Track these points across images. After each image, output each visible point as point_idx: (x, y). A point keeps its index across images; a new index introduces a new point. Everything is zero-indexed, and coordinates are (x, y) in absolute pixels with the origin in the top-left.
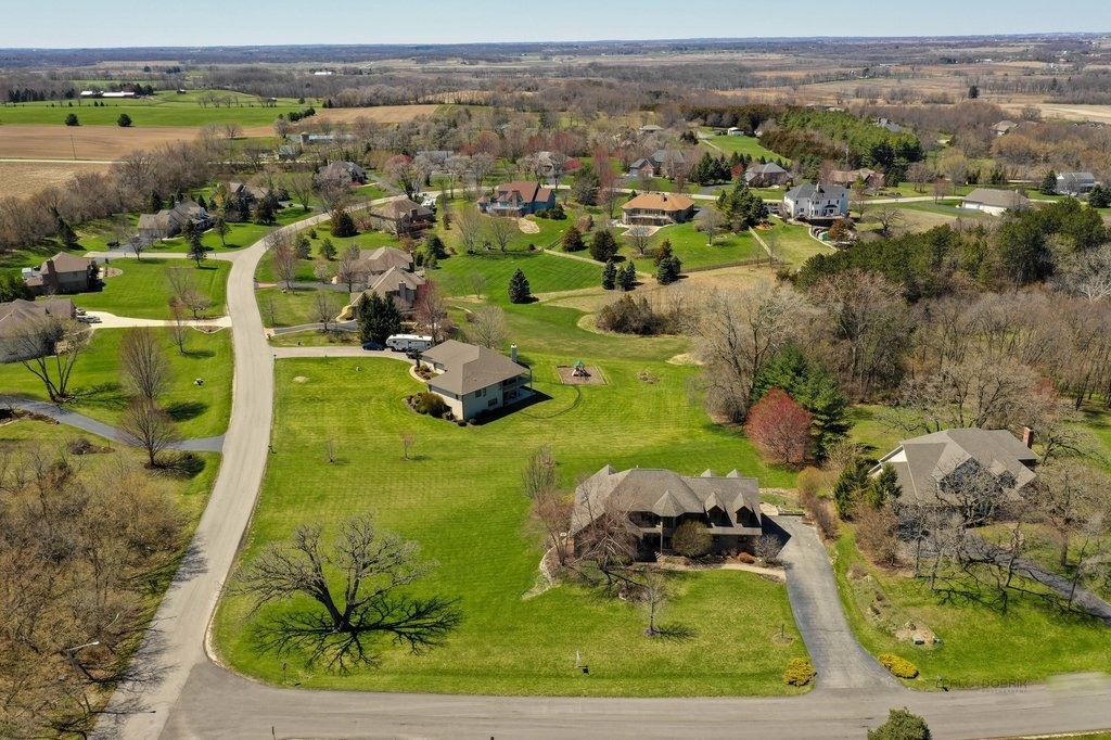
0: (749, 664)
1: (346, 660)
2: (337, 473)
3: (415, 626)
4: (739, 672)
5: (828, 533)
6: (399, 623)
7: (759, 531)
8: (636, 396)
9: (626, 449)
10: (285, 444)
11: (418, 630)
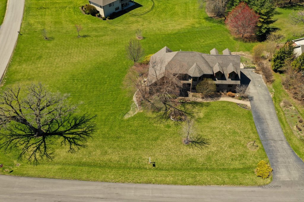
0: (237, 162)
1: (38, 155)
2: (48, 45)
3: (72, 134)
4: (232, 167)
5: (268, 79)
6: (66, 131)
7: (239, 82)
8: (177, 4)
9: (173, 30)
10: (26, 30)
11: (74, 136)
